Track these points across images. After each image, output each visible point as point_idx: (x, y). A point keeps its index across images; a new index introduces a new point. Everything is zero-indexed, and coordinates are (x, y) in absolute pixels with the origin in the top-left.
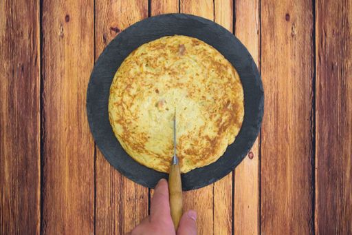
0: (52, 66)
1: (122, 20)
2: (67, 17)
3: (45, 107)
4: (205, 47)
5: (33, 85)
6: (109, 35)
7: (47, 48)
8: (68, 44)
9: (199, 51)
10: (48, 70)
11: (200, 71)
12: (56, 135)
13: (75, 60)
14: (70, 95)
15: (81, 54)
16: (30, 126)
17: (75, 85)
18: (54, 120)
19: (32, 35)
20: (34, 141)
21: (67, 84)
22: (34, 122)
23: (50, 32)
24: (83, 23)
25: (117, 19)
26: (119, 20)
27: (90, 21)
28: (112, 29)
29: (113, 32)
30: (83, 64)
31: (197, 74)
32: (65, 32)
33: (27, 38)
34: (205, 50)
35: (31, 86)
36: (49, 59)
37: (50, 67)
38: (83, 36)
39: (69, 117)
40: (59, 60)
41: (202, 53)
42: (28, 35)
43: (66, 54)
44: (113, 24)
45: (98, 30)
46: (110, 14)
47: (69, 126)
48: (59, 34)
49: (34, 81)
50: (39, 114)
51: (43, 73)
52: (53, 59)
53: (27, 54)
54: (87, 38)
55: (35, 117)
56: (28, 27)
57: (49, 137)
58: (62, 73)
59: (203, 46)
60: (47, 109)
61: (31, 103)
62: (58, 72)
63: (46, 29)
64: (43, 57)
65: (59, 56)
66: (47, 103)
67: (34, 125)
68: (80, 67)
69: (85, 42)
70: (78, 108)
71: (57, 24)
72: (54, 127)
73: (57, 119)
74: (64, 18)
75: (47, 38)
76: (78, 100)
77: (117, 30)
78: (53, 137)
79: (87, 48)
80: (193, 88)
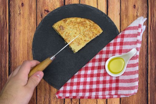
0: (14, 29)
1: (51, 6)
2: (22, 4)
3: (11, 50)
4: (70, 20)
5: (5, 38)
6: (44, 13)
7: (12, 20)
8: (23, 18)
9: (69, 23)
10: (12, 30)
11: (75, 31)
12: (16, 64)
13: (27, 26)
14: (24, 44)
15: (29, 23)
16: (3, 59)
17: (26, 39)
18: (15, 56)
19: (4, 13)
20: (5, 67)
21: (22, 38)
22: (5, 57)
23: (14, 11)
24: (30, 7)
25: (48, 6)
26: (49, 6)
27: (34, 6)
28: (45, 10)
29: (46, 12)
30: (30, 28)
31: (76, 33)
32: (21, 11)
33: (2, 14)
34: (71, 21)
35: (4, 39)
36: (13, 25)
37: (13, 29)
38: (30, 14)
39: (23, 55)
40: (18, 26)
41: (71, 23)
42: (2, 13)
43: (22, 23)
44: (46, 8)
45: (38, 11)
46: (44, 3)
47: (23, 60)
48: (18, 12)
49: (5, 36)
50: (8, 53)
51: (10, 32)
52: (15, 25)
53: (2, 22)
54: (33, 15)
55: (6, 54)
56: (2, 8)
57: (13, 65)
58: (20, 33)
59: (69, 20)
60: (12, 51)
61: (4, 47)
62: (17, 32)
63: (12, 10)
64: (10, 24)
65: (18, 24)
66: (12, 48)
67: (5, 59)
68: (29, 29)
69: (31, 17)
70: (28, 51)
71: (17, 8)
72: (16, 60)
73: (17, 56)
74: (21, 4)
75: (12, 14)
76: (28, 46)
77: (48, 11)
78: (15, 65)
79: (33, 20)
80: (78, 40)
